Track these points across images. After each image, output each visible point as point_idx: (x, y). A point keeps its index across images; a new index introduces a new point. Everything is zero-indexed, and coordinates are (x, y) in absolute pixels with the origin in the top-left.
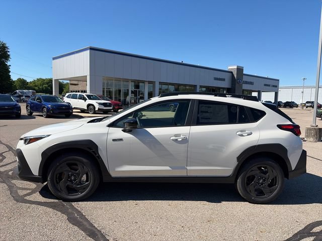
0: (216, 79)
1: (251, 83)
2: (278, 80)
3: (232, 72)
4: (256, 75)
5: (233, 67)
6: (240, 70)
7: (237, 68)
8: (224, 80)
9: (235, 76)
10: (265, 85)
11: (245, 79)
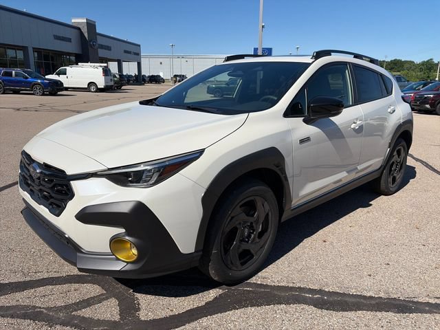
0: (57, 38)
1: (108, 48)
2: (139, 46)
3: (79, 29)
4: (112, 36)
5: (80, 21)
6: (91, 26)
7: (87, 23)
8: (69, 40)
9: (86, 35)
10: (126, 52)
11: (100, 41)
